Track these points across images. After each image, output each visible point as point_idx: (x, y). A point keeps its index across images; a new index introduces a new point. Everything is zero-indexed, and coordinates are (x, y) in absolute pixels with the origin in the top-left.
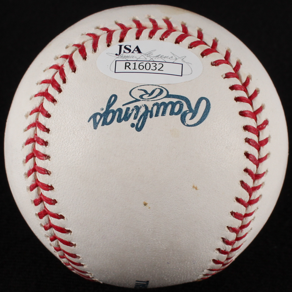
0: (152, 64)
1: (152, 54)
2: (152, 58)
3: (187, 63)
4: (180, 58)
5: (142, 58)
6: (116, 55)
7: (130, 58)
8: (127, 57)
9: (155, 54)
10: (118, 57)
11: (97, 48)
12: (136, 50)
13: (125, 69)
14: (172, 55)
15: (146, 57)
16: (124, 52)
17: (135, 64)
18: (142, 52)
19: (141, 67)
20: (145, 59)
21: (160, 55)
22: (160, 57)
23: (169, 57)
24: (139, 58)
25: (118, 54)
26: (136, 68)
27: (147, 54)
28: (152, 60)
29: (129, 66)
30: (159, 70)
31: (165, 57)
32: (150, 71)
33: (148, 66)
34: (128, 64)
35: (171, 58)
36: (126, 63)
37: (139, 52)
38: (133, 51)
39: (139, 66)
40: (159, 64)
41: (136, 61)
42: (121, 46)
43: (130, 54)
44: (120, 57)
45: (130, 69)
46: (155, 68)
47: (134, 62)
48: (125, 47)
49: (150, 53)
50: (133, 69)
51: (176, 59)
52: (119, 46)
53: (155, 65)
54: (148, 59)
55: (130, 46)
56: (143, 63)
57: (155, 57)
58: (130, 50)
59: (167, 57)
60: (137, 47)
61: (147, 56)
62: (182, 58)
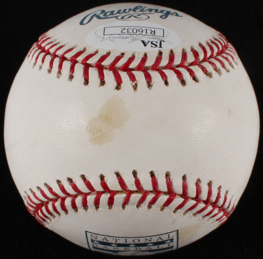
0: (131, 33)
1: (131, 39)
2: (132, 37)
3: (100, 37)
4: (106, 39)
5: (140, 37)
6: (164, 41)
7: (151, 38)
8: (154, 39)
9: (129, 40)
10: (162, 39)
11: (182, 52)
12: (146, 44)
13: (155, 31)
14: (113, 40)
15: (137, 38)
16: (157, 42)
17: (146, 33)
18: (141, 41)
19: (141, 30)
20: (138, 36)
21: (124, 39)
22: (124, 38)
23: (116, 38)
24: (143, 37)
25: (162, 42)
26: (145, 30)
27: (136, 39)
28: (132, 35)
29: (151, 31)
30: (125, 29)
31: (120, 37)
32: (132, 28)
33: (135, 31)
34: (153, 33)
35: (114, 37)
36: (155, 34)
37: (143, 42)
38: (149, 42)
39: (143, 31)
40: (125, 33)
41: (145, 35)
42: (160, 47)
43: (151, 40)
44: (160, 39)
45: (151, 30)
46: (129, 30)
47: (147, 34)
48: (156, 46)
49: (133, 40)
50: (148, 30)
51: (109, 38)
52: (162, 47)
53: (129, 32)
54: (135, 36)
55: (152, 46)
56: (139, 33)
57: (129, 38)
58: (152, 43)
59: (117, 38)
60: (145, 45)
61: (135, 38)
62: (104, 39)
